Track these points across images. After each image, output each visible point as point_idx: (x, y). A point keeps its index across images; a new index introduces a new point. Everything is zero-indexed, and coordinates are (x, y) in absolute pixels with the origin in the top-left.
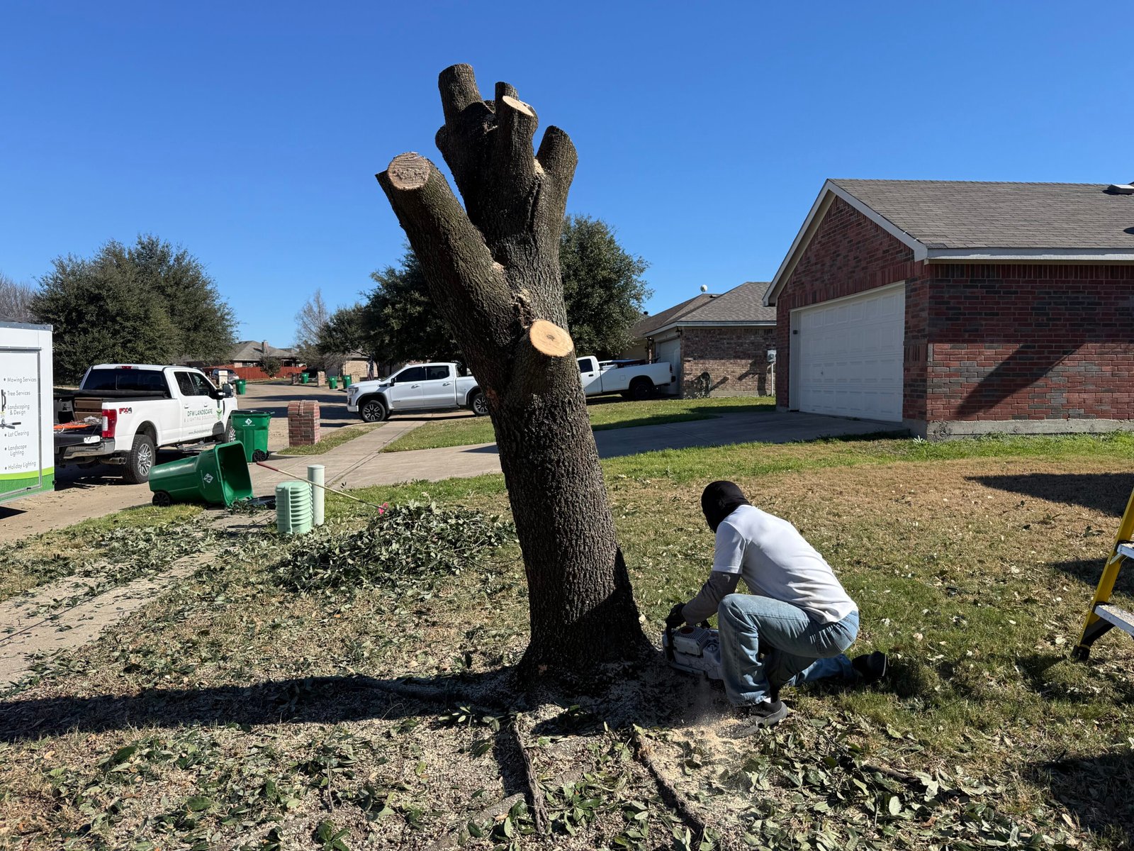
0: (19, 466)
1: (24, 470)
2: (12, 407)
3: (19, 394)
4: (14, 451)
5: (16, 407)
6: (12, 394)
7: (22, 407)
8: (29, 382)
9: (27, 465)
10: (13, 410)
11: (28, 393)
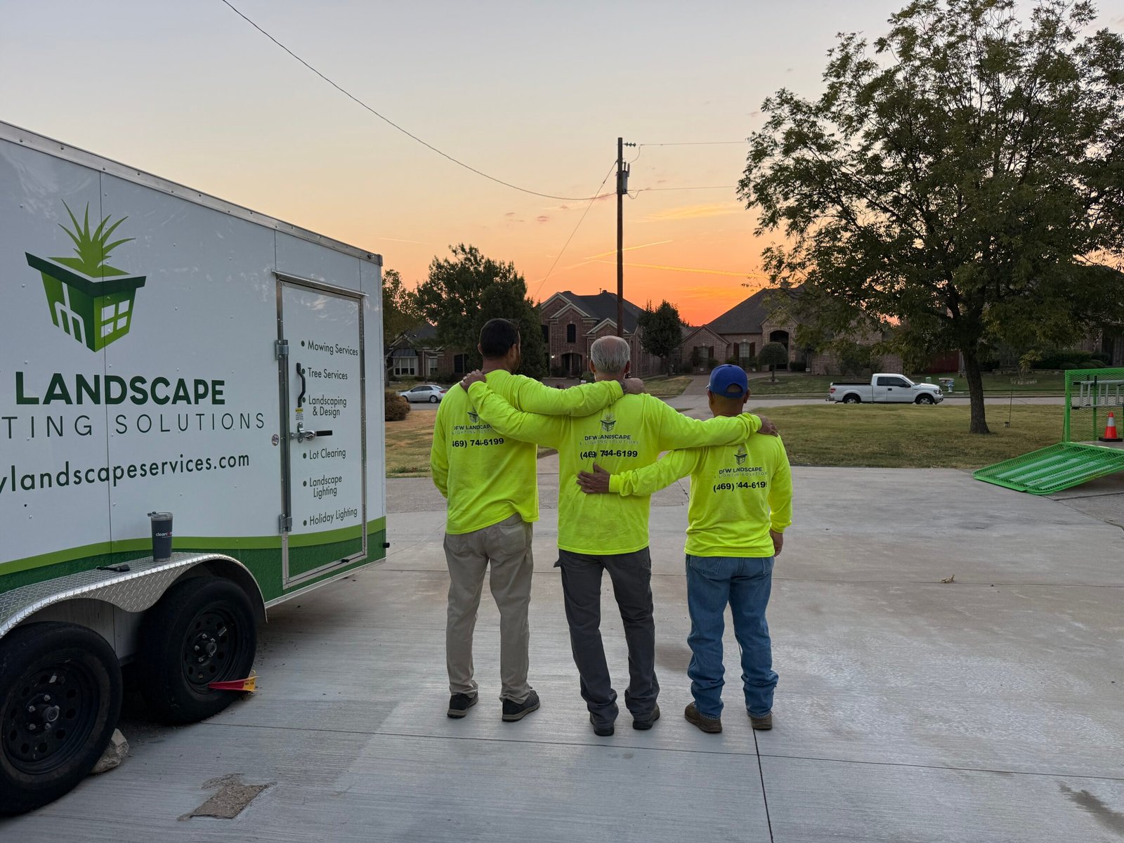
0: (327, 518)
1: (337, 525)
2: (315, 401)
3: (329, 375)
4: (320, 488)
5: (323, 401)
6: (318, 374)
7: (335, 402)
8: (345, 355)
9: (342, 516)
10: (318, 406)
11: (344, 376)
